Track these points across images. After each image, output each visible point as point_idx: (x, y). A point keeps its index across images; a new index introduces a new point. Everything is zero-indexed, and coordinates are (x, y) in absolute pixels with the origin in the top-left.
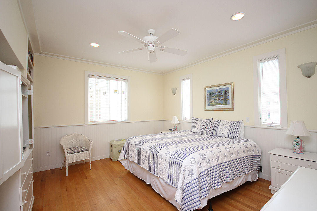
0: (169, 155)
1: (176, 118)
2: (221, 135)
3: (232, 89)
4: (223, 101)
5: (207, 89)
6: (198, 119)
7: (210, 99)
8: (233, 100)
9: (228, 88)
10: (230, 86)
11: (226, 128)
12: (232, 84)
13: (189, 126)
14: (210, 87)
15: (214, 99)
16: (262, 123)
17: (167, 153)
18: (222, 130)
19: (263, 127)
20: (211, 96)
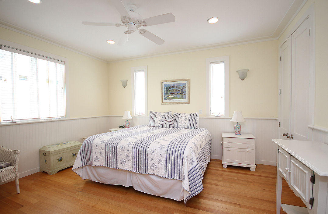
0: (164, 148)
1: (129, 113)
2: (182, 126)
3: (189, 85)
4: (180, 96)
5: (164, 84)
6: (155, 113)
7: (167, 93)
8: (189, 95)
9: (185, 84)
10: (186, 82)
11: (186, 120)
12: (188, 80)
13: (147, 121)
14: (167, 81)
15: (171, 94)
16: (212, 115)
17: (162, 147)
18: (183, 122)
19: (212, 117)
20: (167, 91)
